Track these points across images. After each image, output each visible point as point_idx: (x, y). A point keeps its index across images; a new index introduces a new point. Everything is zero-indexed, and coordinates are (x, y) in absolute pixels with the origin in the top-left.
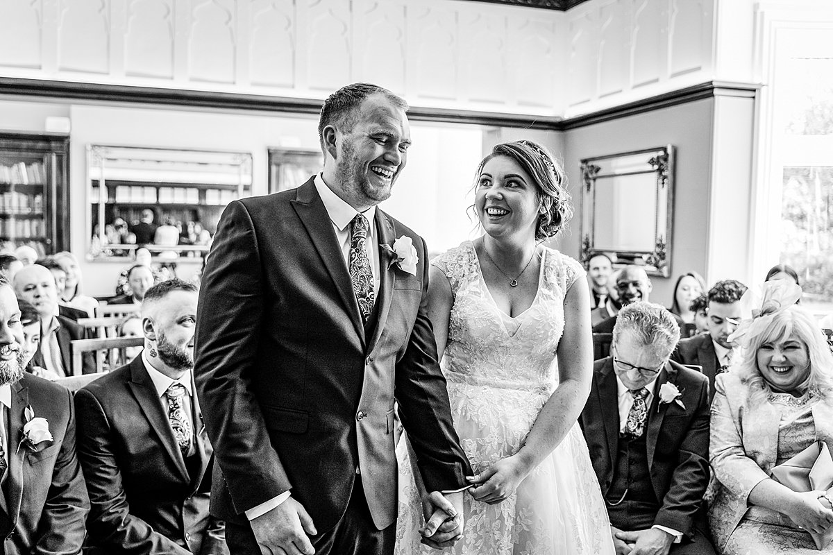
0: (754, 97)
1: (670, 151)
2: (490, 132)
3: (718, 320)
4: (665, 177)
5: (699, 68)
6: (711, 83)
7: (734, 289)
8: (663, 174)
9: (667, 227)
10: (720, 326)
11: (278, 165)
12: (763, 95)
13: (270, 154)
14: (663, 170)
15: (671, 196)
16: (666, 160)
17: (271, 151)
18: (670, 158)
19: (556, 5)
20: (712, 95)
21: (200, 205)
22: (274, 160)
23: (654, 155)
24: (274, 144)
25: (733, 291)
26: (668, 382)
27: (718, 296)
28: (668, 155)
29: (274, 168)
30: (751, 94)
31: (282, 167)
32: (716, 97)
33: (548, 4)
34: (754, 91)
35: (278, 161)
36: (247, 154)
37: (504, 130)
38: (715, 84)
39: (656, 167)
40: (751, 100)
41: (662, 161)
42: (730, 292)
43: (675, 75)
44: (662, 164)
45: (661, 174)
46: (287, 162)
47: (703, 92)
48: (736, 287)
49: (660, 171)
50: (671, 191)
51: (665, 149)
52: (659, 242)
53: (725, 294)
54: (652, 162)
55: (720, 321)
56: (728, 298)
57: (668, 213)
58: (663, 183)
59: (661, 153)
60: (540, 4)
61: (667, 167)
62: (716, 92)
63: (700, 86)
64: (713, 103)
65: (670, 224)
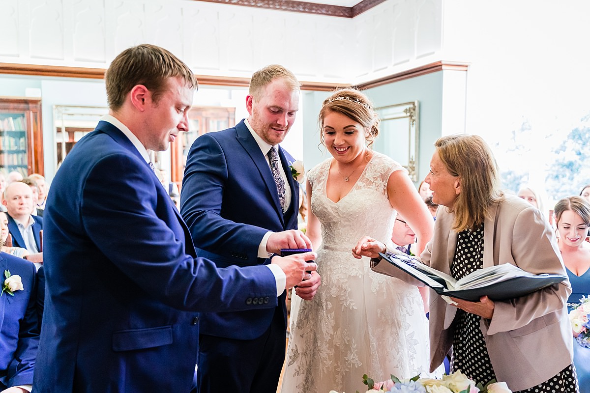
0: (466, 70)
1: (416, 104)
2: (307, 94)
4: (414, 121)
5: (433, 53)
6: (440, 62)
8: (413, 118)
9: (416, 151)
12: (472, 69)
14: (413, 116)
15: (418, 132)
16: (414, 110)
18: (417, 109)
19: (346, 14)
20: (441, 69)
23: (407, 107)
28: (415, 106)
30: (465, 68)
32: (444, 71)
33: (342, 14)
34: (467, 66)
37: (316, 92)
38: (443, 63)
39: (408, 114)
40: (465, 72)
41: (412, 111)
43: (419, 57)
44: (412, 113)
45: (411, 118)
47: (436, 67)
49: (411, 116)
50: (418, 129)
51: (414, 104)
52: (411, 160)
54: (406, 111)
57: (416, 142)
58: (413, 124)
59: (412, 106)
60: (337, 14)
61: (415, 114)
62: (443, 67)
63: (434, 64)
64: (442, 73)
65: (418, 149)
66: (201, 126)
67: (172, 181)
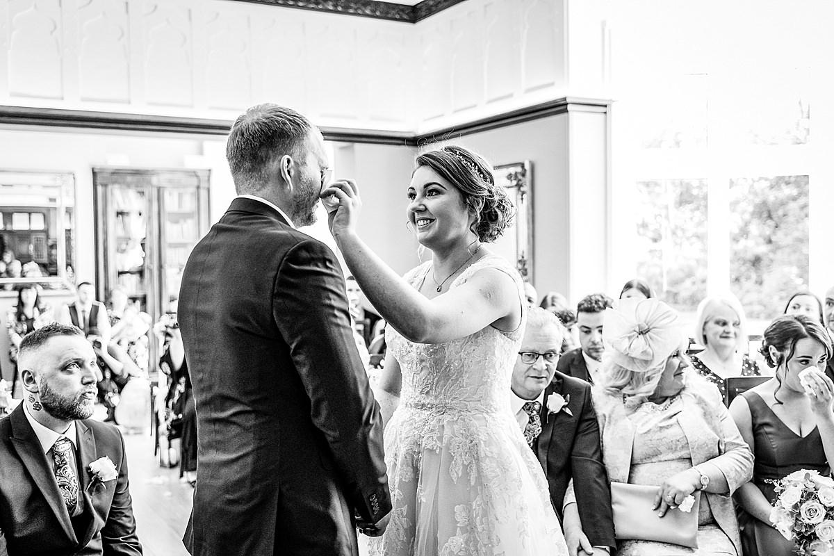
0: (605, 113)
1: (527, 167)
2: (342, 148)
3: (586, 329)
4: (523, 193)
5: (553, 84)
6: (565, 99)
7: (600, 299)
8: (522, 189)
9: (529, 243)
10: (589, 337)
11: (105, 186)
12: (614, 110)
13: (94, 174)
14: (521, 186)
15: (531, 211)
16: (523, 175)
17: (95, 170)
18: (528, 174)
19: (405, 17)
20: (566, 111)
21: (5, 231)
22: (99, 180)
23: (512, 170)
24: (99, 164)
25: (599, 301)
26: (554, 393)
27: (586, 305)
28: (525, 170)
29: (100, 189)
30: (603, 109)
31: (110, 187)
32: (570, 113)
33: (398, 16)
34: (606, 106)
35: (105, 182)
36: (68, 173)
37: (357, 146)
38: (568, 100)
39: (514, 183)
40: (603, 115)
41: (520, 177)
42: (597, 302)
43: (529, 90)
44: (520, 180)
45: (519, 189)
46: (114, 182)
47: (558, 107)
48: (602, 297)
49: (519, 186)
50: (530, 206)
51: (523, 165)
52: (520, 258)
53: (591, 303)
54: (510, 177)
55: (588, 331)
56: (594, 307)
57: (528, 228)
58: (522, 199)
59: (519, 169)
60: (389, 16)
61: (525, 182)
62: (570, 107)
63: (554, 101)
64: (567, 121)
65: (531, 239)
67: (98, 299)
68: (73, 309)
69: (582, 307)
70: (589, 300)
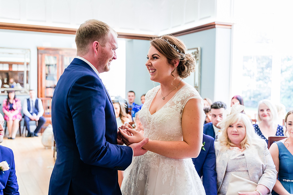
0: (231, 28)
1: (199, 49)
5: (210, 17)
6: (214, 22)
9: (199, 80)
10: (215, 118)
11: (41, 54)
12: (234, 27)
13: (38, 50)
15: (200, 67)
16: (198, 53)
17: (38, 49)
18: (199, 52)
20: (215, 27)
22: (39, 52)
23: (193, 51)
24: (40, 46)
25: (219, 104)
27: (214, 106)
29: (40, 56)
30: (230, 27)
31: (43, 55)
34: (231, 26)
36: (28, 49)
37: (134, 40)
38: (216, 23)
40: (230, 30)
41: (196, 53)
43: (201, 19)
44: (196, 55)
46: (45, 53)
47: (211, 26)
48: (221, 103)
49: (196, 57)
51: (197, 49)
52: (195, 86)
53: (216, 105)
54: (193, 53)
55: (215, 116)
56: (217, 107)
58: (197, 62)
59: (196, 50)
61: (198, 56)
62: (216, 26)
63: (210, 23)
64: (215, 30)
65: (200, 78)
66: (58, 61)
67: (38, 97)
68: (28, 100)
69: (213, 106)
70: (215, 104)
